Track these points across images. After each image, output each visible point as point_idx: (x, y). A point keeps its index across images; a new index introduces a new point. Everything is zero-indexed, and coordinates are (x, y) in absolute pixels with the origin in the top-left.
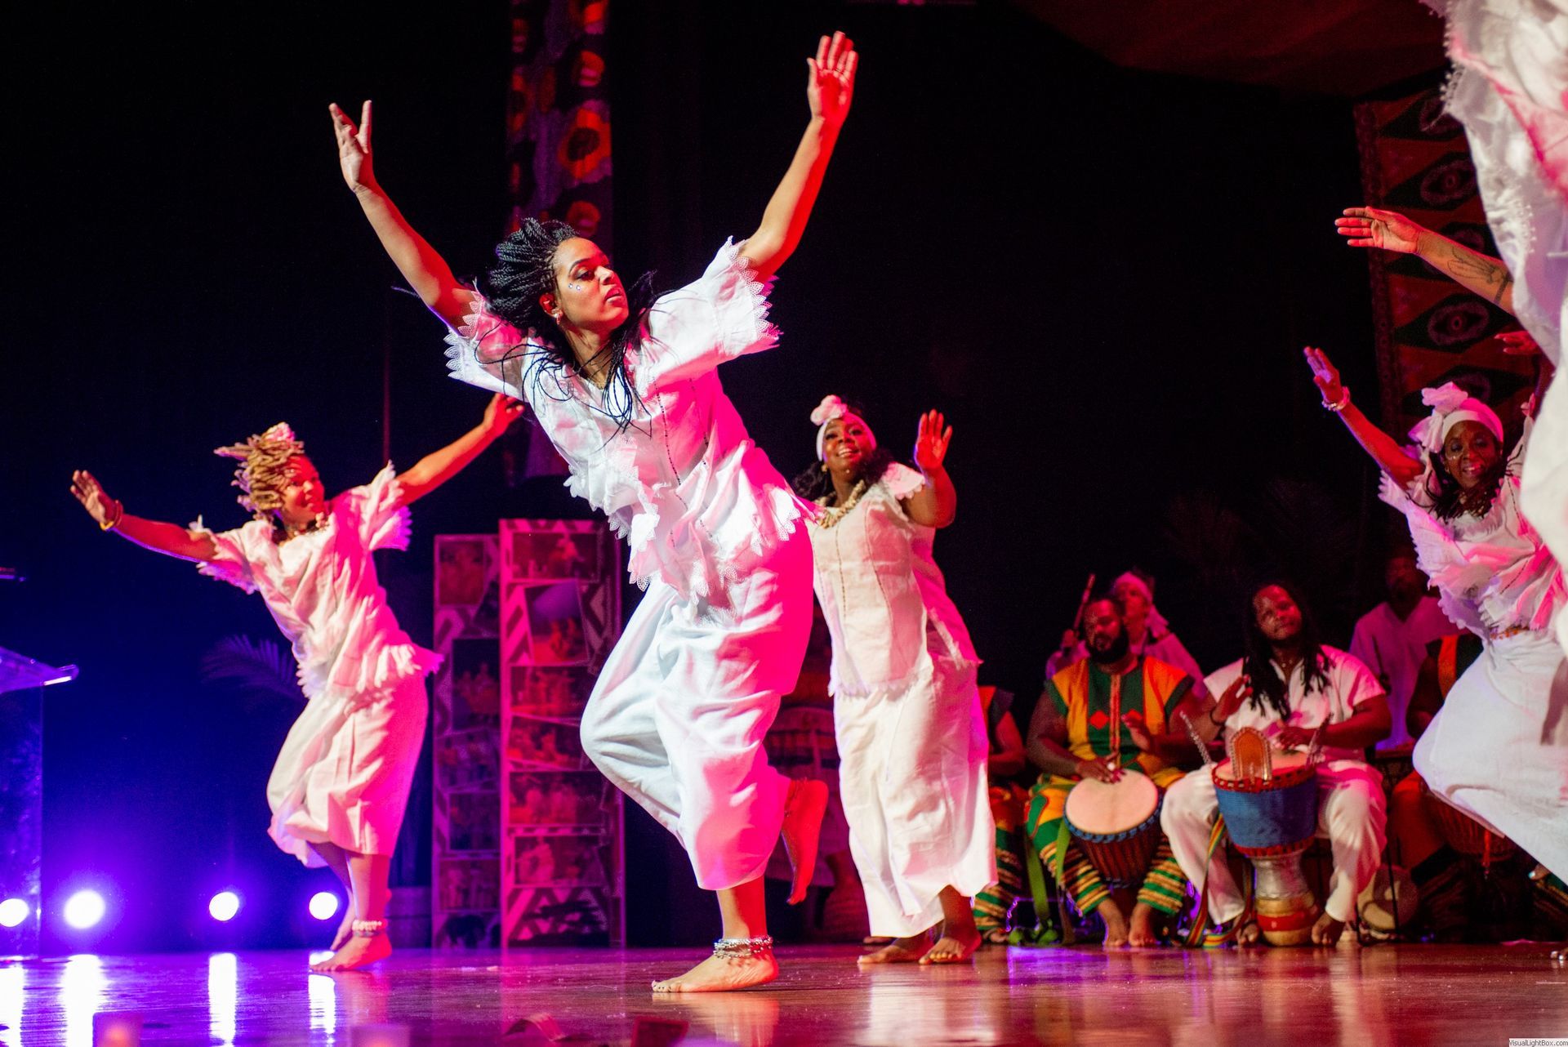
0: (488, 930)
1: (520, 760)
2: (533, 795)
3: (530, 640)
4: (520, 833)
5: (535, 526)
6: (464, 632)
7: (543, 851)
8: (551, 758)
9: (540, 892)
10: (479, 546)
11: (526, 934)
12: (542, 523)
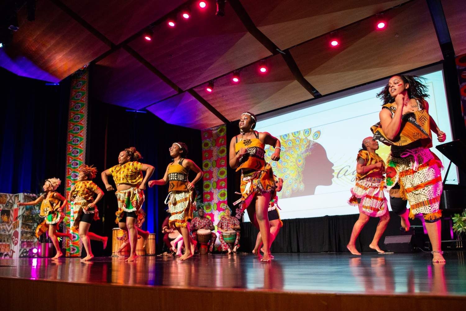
0: (4, 255)
1: (22, 229)
2: (25, 235)
3: (26, 211)
4: (22, 240)
5: (27, 194)
6: (3, 208)
7: (25, 243)
8: (27, 229)
9: (24, 249)
10: (6, 195)
11: (22, 256)
12: (29, 194)
